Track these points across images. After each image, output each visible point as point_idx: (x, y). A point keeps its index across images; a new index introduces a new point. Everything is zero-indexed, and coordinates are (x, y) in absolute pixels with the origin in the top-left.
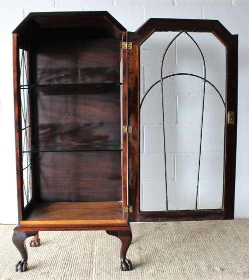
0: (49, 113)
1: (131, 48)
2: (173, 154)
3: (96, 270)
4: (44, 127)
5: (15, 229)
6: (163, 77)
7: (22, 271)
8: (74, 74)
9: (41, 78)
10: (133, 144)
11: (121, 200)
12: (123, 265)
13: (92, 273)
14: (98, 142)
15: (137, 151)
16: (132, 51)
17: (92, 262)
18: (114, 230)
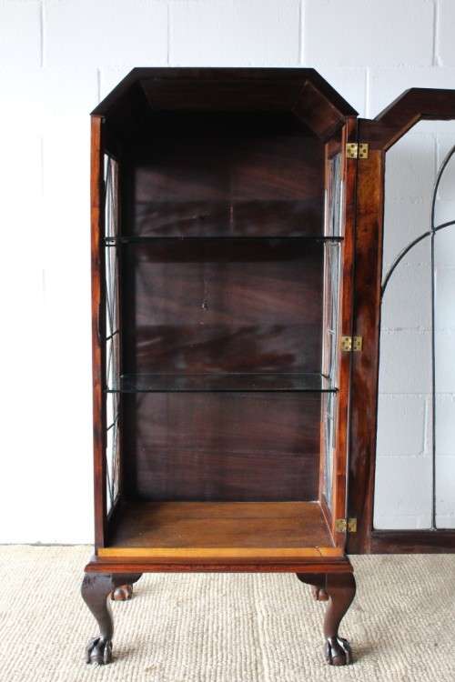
0: (161, 303)
1: (365, 156)
2: (420, 396)
3: (271, 663)
4: (149, 333)
5: (90, 567)
6: (436, 226)
7: (101, 663)
8: (220, 216)
9: (145, 222)
10: (364, 378)
11: (317, 499)
12: (333, 651)
13: (263, 670)
14: (270, 368)
15: (371, 393)
16: (365, 164)
17: (256, 641)
18: (316, 572)
